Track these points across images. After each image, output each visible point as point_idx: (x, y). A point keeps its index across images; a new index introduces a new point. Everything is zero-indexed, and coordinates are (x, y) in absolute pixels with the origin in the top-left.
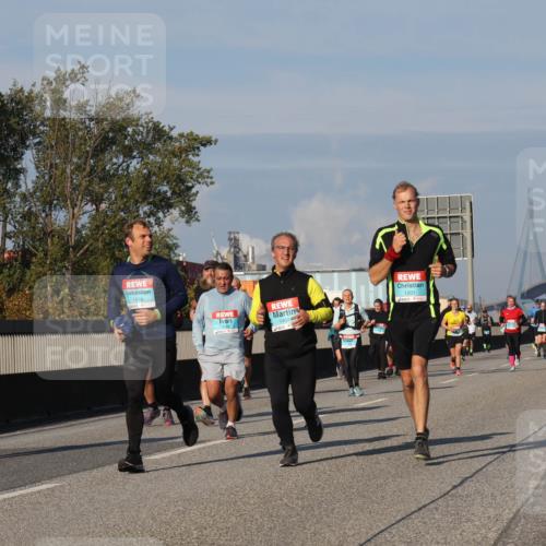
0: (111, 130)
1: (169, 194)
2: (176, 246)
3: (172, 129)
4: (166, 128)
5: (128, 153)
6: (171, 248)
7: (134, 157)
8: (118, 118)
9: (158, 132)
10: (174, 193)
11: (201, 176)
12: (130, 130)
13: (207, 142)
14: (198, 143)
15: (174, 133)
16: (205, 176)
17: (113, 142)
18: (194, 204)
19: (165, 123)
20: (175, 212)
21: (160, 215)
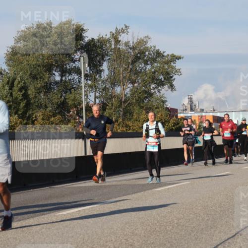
0: (139, 53)
1: (163, 79)
2: (166, 101)
3: (164, 52)
4: (162, 52)
5: (146, 63)
6: (164, 102)
7: (148, 65)
8: (142, 48)
9: (159, 54)
10: (165, 79)
11: (176, 71)
12: (147, 53)
13: (179, 58)
14: (175, 58)
15: (165, 54)
16: (178, 71)
17: (139, 58)
18: (173, 83)
19: (161, 50)
20: (166, 87)
21: (160, 88)
